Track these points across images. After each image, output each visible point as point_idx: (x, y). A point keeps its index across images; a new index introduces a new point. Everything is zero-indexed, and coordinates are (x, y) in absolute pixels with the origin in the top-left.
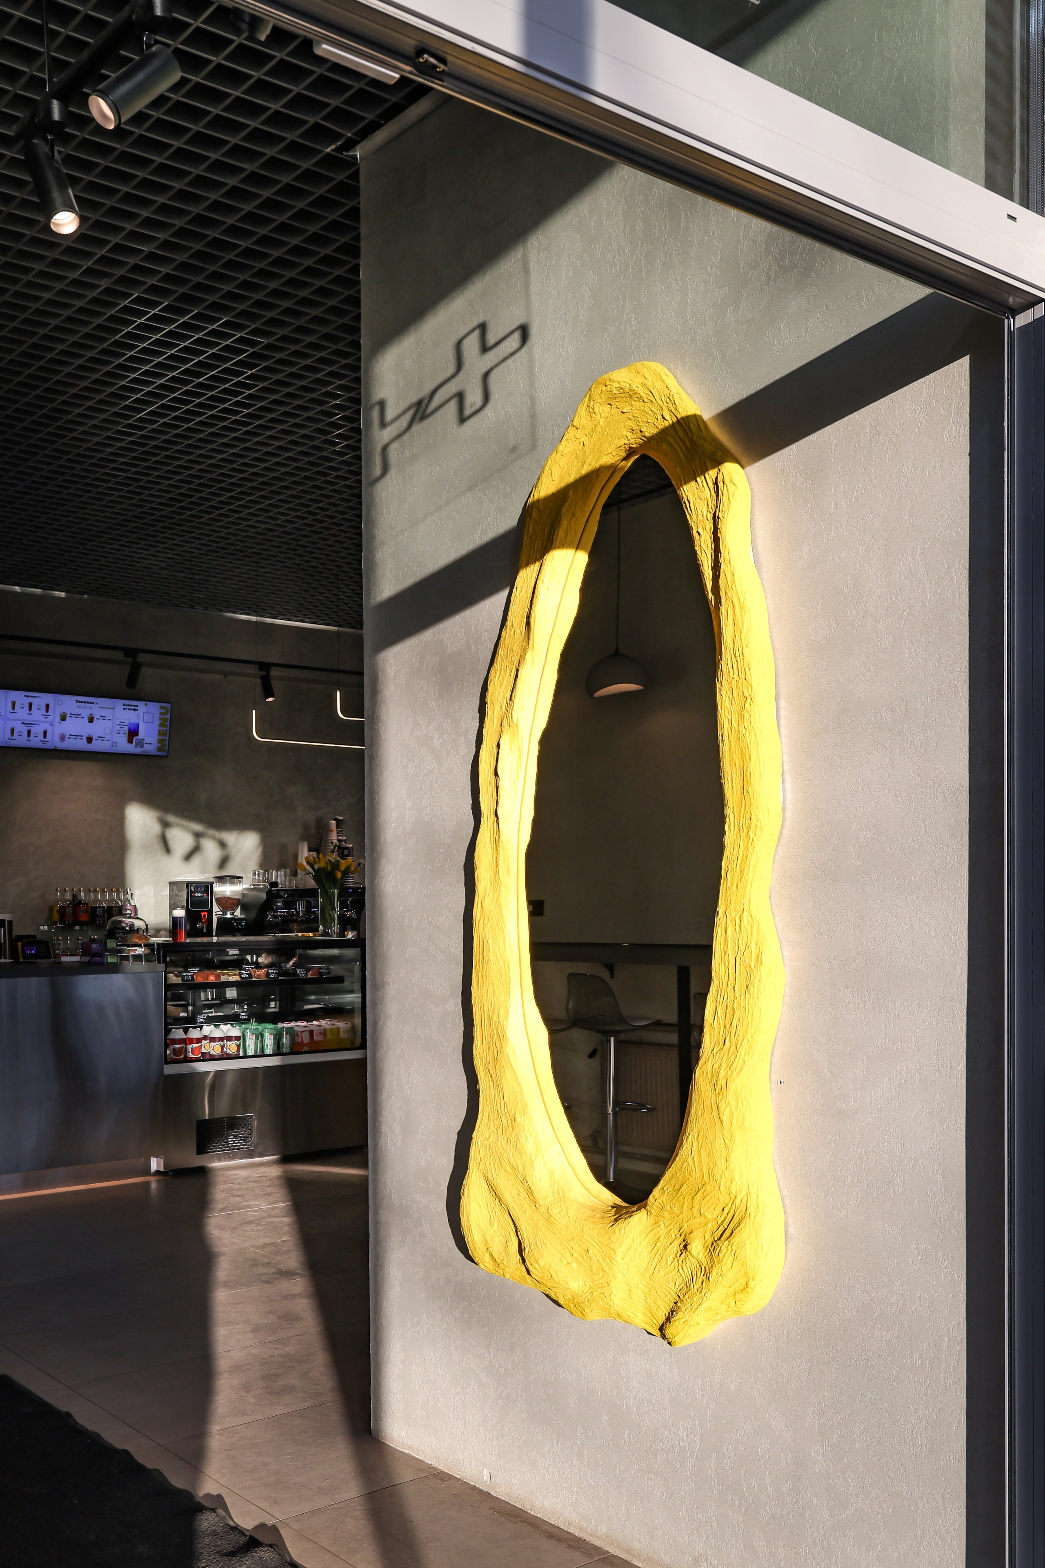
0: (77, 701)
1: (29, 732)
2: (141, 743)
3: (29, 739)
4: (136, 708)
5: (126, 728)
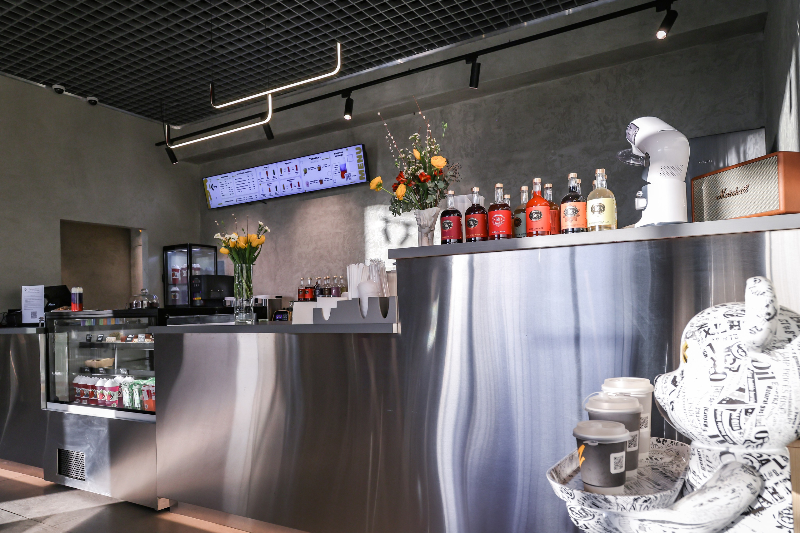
0: (309, 159)
1: (291, 184)
2: (349, 177)
3: (292, 189)
4: (342, 154)
5: (339, 169)
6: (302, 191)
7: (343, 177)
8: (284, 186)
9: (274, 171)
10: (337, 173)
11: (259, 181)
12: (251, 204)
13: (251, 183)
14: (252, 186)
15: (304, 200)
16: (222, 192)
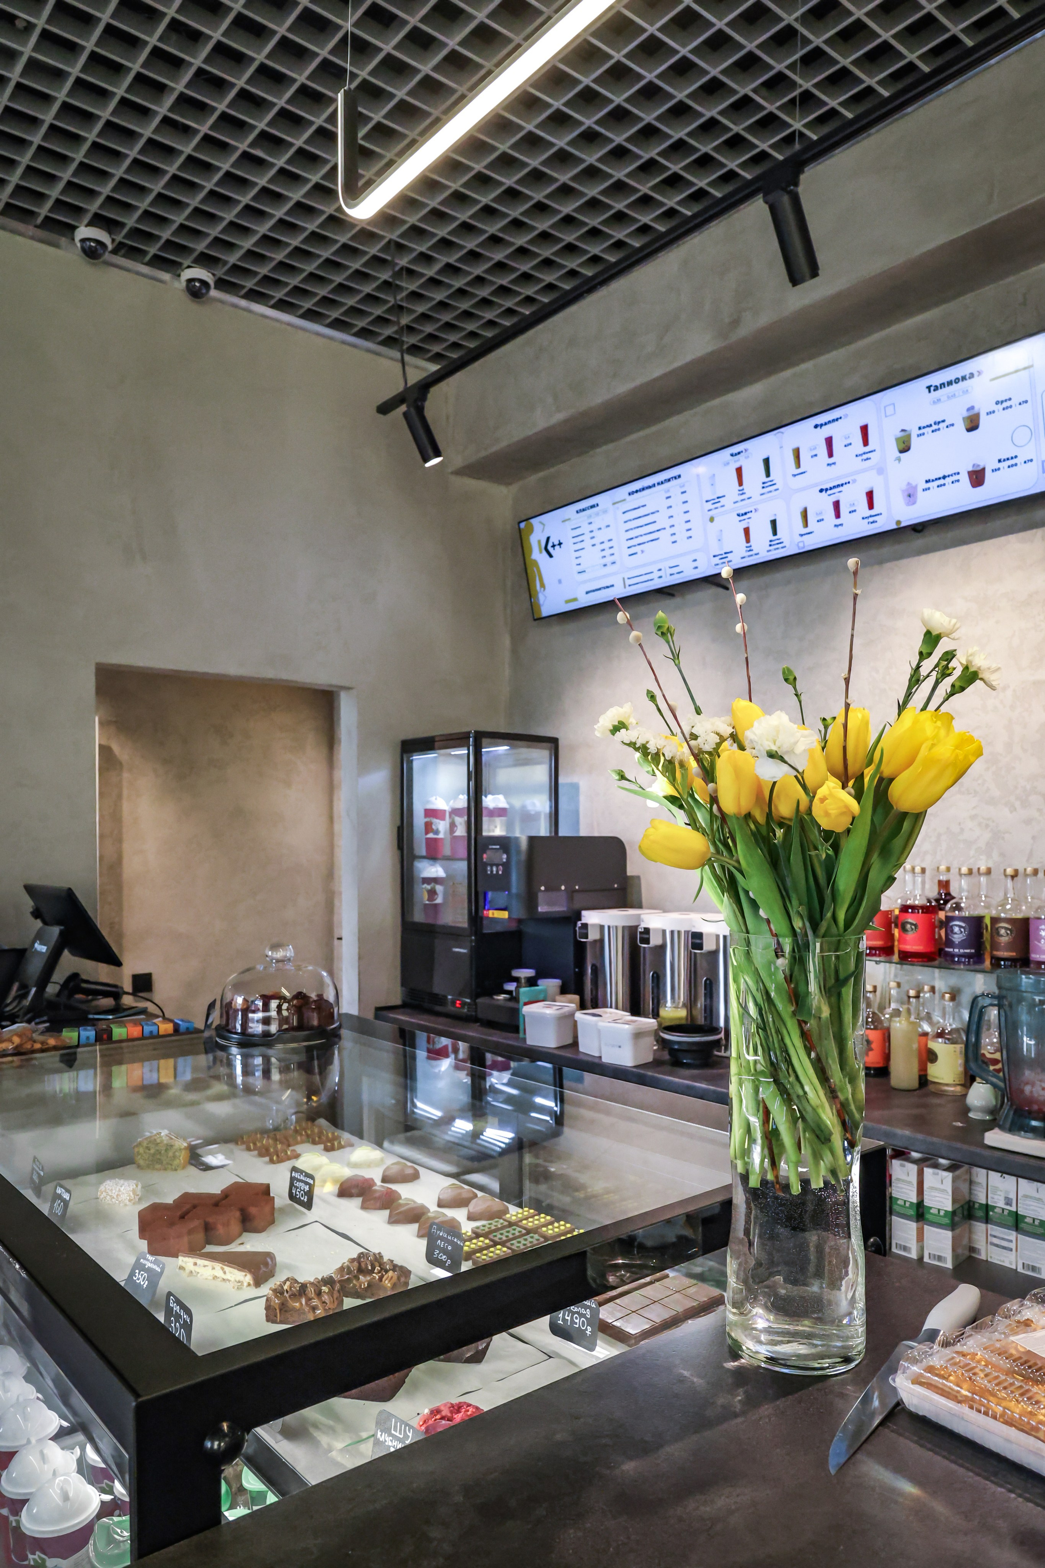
0: (929, 388)
1: (837, 505)
3: (838, 521)
6: (884, 524)
8: (805, 514)
9: (767, 462)
11: (709, 506)
12: (672, 595)
13: (680, 519)
14: (681, 528)
16: (578, 561)
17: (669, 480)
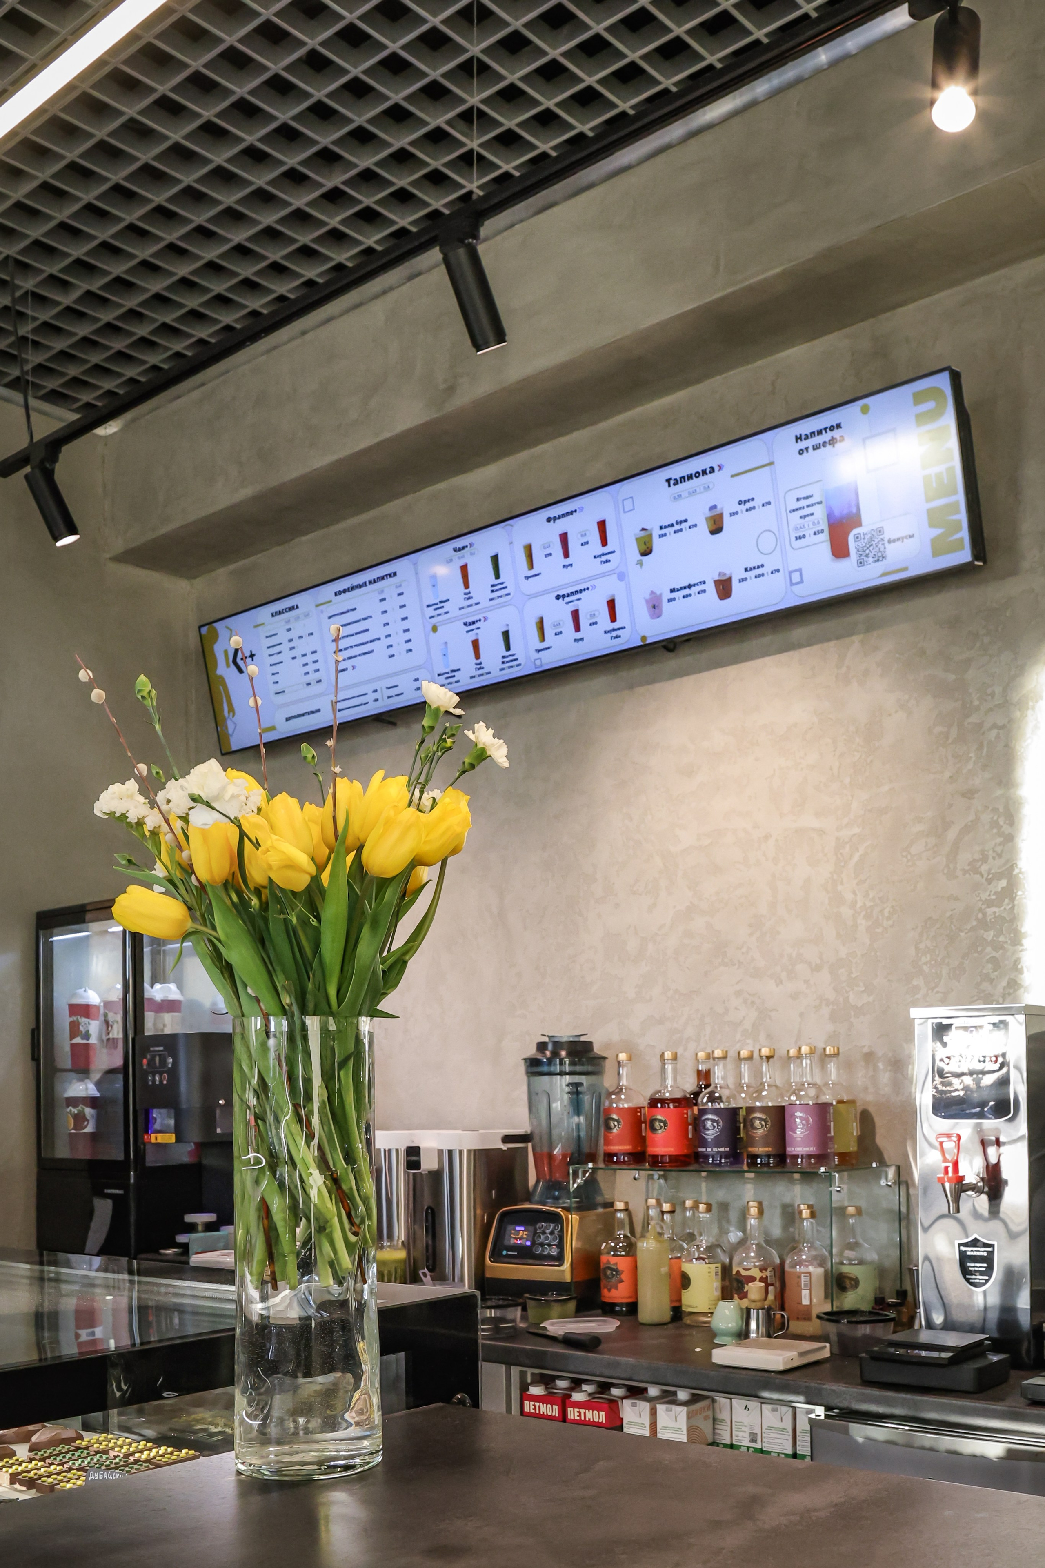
0: (669, 482)
1: (575, 614)
2: (871, 550)
3: (578, 635)
4: (835, 434)
5: (820, 513)
6: (628, 639)
7: (840, 550)
8: (540, 625)
9: (495, 559)
10: (809, 532)
11: (431, 612)
12: (394, 724)
13: (397, 627)
14: (398, 639)
15: (631, 687)
16: (275, 678)
17: (383, 578)
